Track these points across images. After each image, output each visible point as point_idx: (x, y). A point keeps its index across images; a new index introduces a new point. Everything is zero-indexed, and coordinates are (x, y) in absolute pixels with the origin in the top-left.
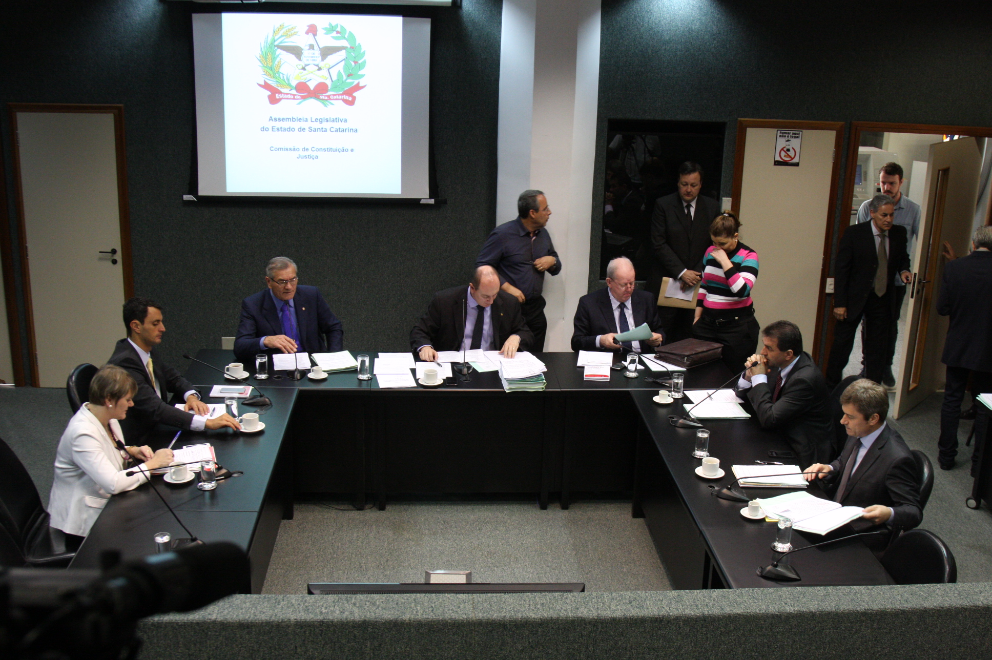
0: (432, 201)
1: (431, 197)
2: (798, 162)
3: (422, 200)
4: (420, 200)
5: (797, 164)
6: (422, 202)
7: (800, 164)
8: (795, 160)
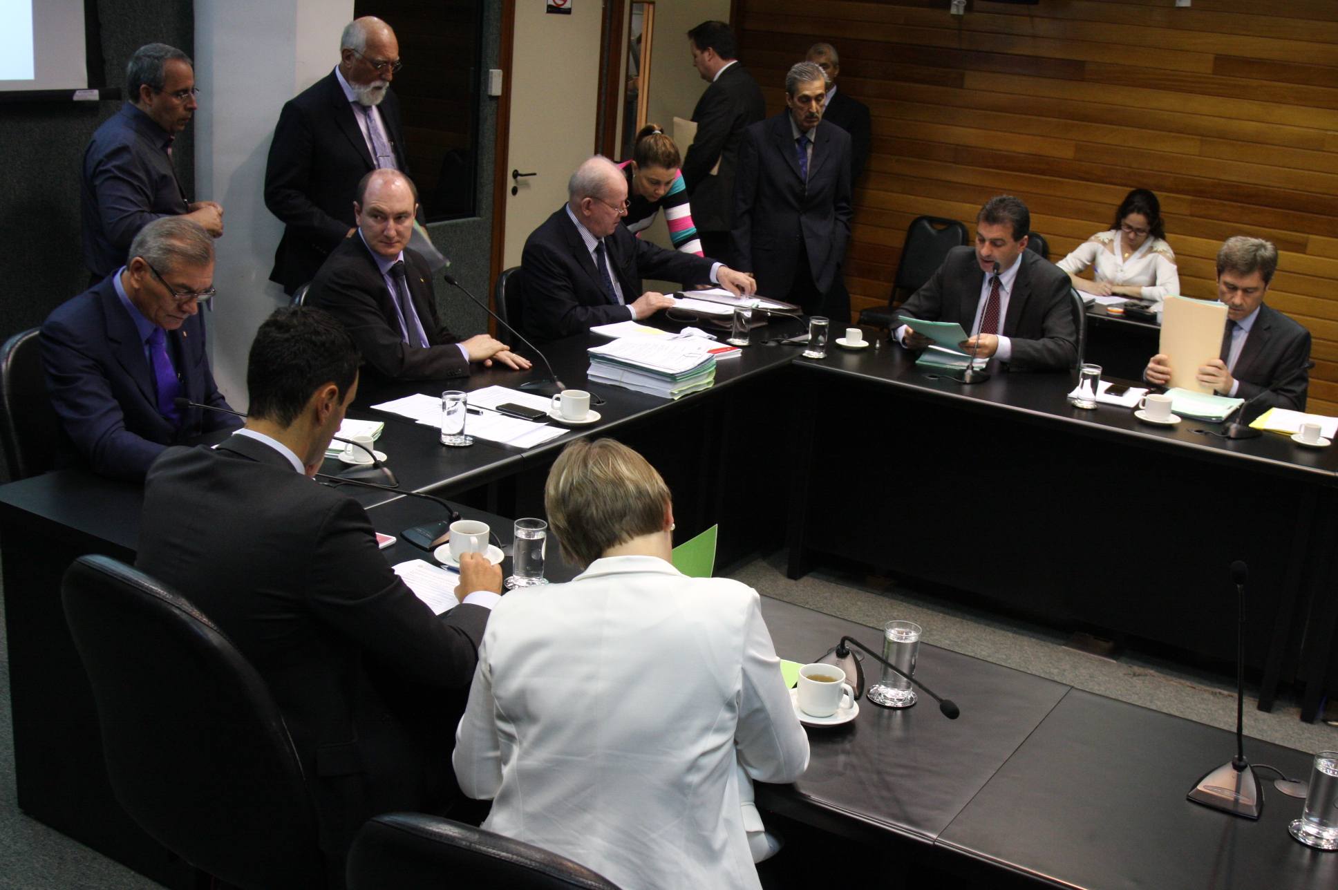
0: (94, 95)
1: (91, 86)
2: (570, 7)
3: (77, 93)
4: (73, 92)
5: (568, 12)
6: (78, 97)
7: (573, 11)
8: (567, 5)
